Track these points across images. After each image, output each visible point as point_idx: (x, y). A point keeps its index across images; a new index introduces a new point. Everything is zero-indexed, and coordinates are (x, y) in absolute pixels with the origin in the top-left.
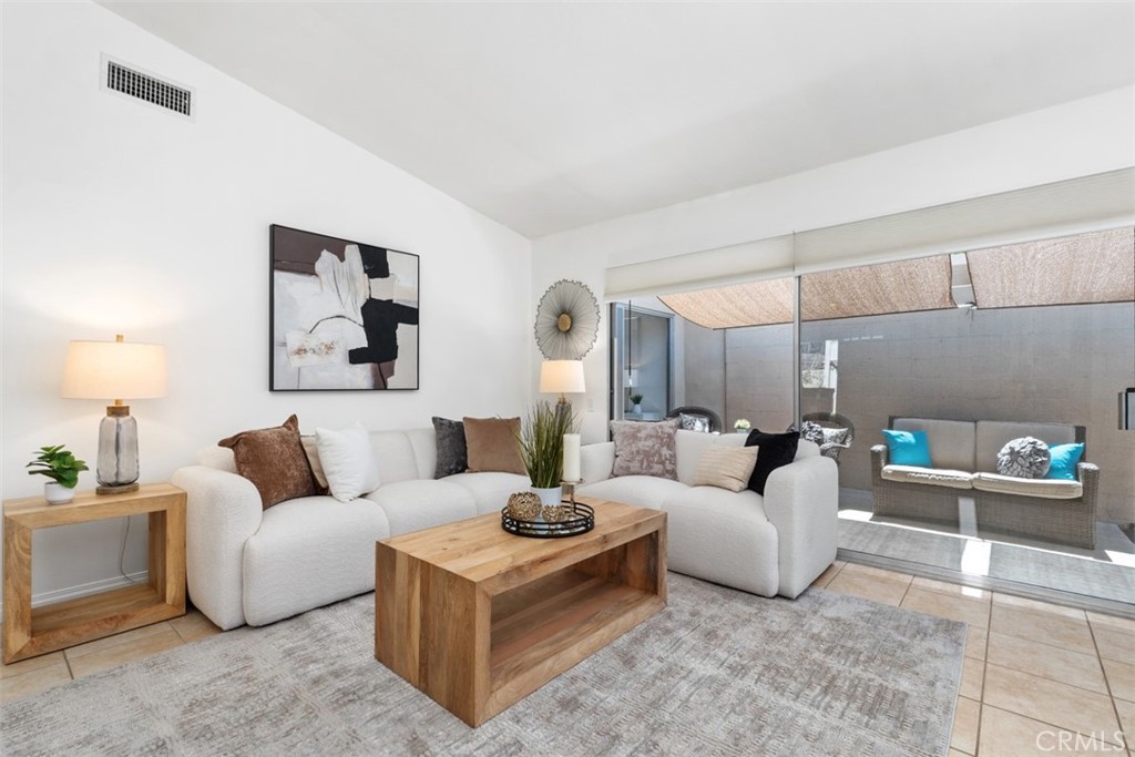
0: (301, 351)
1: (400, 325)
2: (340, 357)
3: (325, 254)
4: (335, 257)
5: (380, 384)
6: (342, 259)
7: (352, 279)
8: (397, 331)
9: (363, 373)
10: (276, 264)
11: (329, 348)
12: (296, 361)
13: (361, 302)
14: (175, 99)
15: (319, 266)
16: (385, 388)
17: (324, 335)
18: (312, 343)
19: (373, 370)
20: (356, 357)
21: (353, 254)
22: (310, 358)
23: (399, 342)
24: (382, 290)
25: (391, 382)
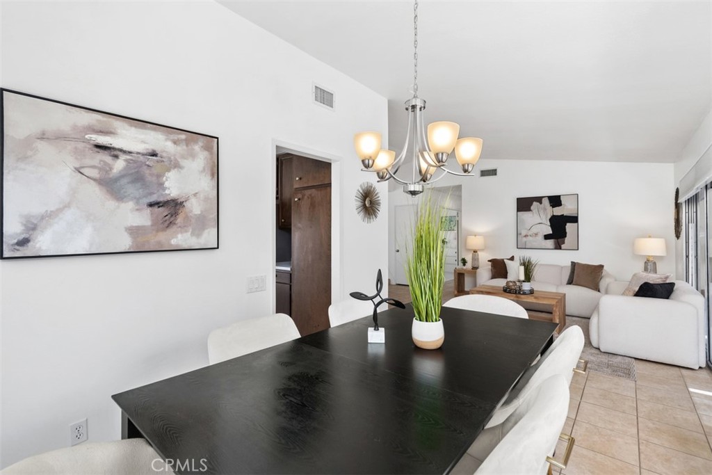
0: (526, 236)
1: (568, 224)
2: (541, 237)
3: (535, 203)
4: (538, 203)
5: (558, 247)
6: (541, 203)
7: (545, 209)
8: (566, 226)
9: (550, 243)
10: (519, 210)
11: (536, 234)
12: (524, 239)
13: (549, 217)
14: (493, 172)
15: (532, 208)
16: (560, 249)
17: (534, 230)
18: (530, 233)
19: (555, 242)
20: (547, 237)
21: (546, 202)
22: (530, 238)
23: (567, 231)
24: (558, 211)
25: (563, 246)
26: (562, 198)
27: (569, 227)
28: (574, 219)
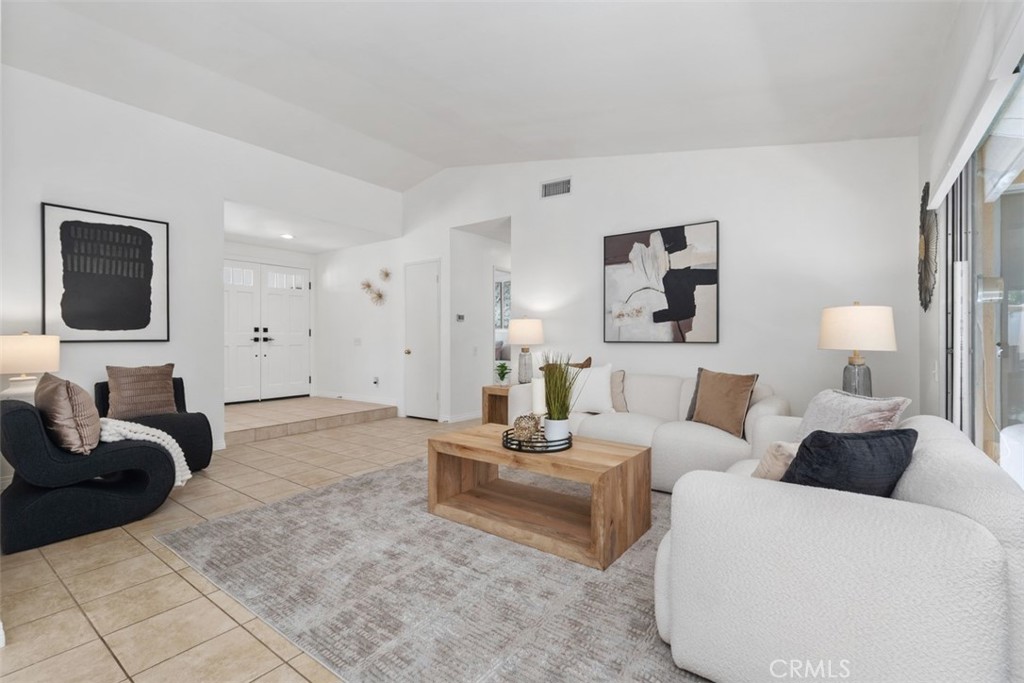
0: (620, 316)
1: (697, 287)
2: (647, 317)
3: (637, 246)
4: (643, 246)
5: (679, 338)
6: (648, 245)
7: (655, 257)
8: (695, 293)
9: (665, 329)
10: (607, 262)
11: (639, 312)
12: (617, 322)
13: (663, 273)
14: (564, 187)
15: (631, 256)
16: (683, 341)
17: (635, 303)
18: (628, 309)
19: (673, 326)
20: (659, 317)
21: (657, 240)
22: (626, 320)
23: (697, 302)
24: (680, 261)
25: (689, 336)
26: (688, 232)
27: (702, 294)
28: (710, 277)
